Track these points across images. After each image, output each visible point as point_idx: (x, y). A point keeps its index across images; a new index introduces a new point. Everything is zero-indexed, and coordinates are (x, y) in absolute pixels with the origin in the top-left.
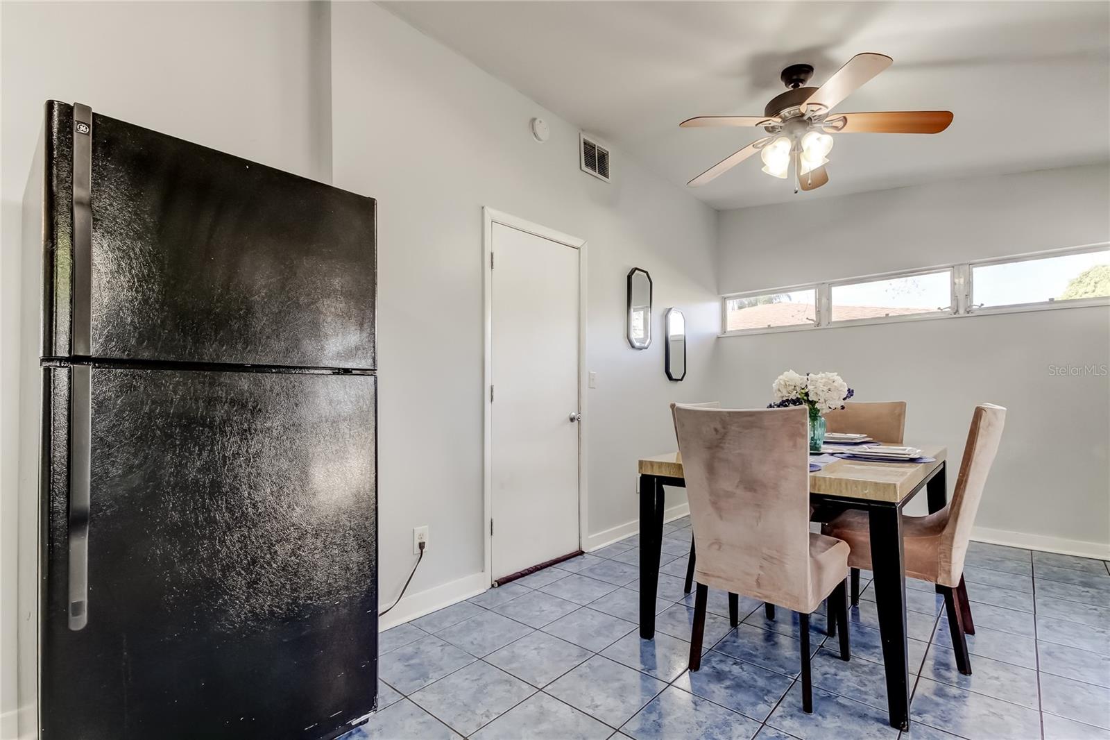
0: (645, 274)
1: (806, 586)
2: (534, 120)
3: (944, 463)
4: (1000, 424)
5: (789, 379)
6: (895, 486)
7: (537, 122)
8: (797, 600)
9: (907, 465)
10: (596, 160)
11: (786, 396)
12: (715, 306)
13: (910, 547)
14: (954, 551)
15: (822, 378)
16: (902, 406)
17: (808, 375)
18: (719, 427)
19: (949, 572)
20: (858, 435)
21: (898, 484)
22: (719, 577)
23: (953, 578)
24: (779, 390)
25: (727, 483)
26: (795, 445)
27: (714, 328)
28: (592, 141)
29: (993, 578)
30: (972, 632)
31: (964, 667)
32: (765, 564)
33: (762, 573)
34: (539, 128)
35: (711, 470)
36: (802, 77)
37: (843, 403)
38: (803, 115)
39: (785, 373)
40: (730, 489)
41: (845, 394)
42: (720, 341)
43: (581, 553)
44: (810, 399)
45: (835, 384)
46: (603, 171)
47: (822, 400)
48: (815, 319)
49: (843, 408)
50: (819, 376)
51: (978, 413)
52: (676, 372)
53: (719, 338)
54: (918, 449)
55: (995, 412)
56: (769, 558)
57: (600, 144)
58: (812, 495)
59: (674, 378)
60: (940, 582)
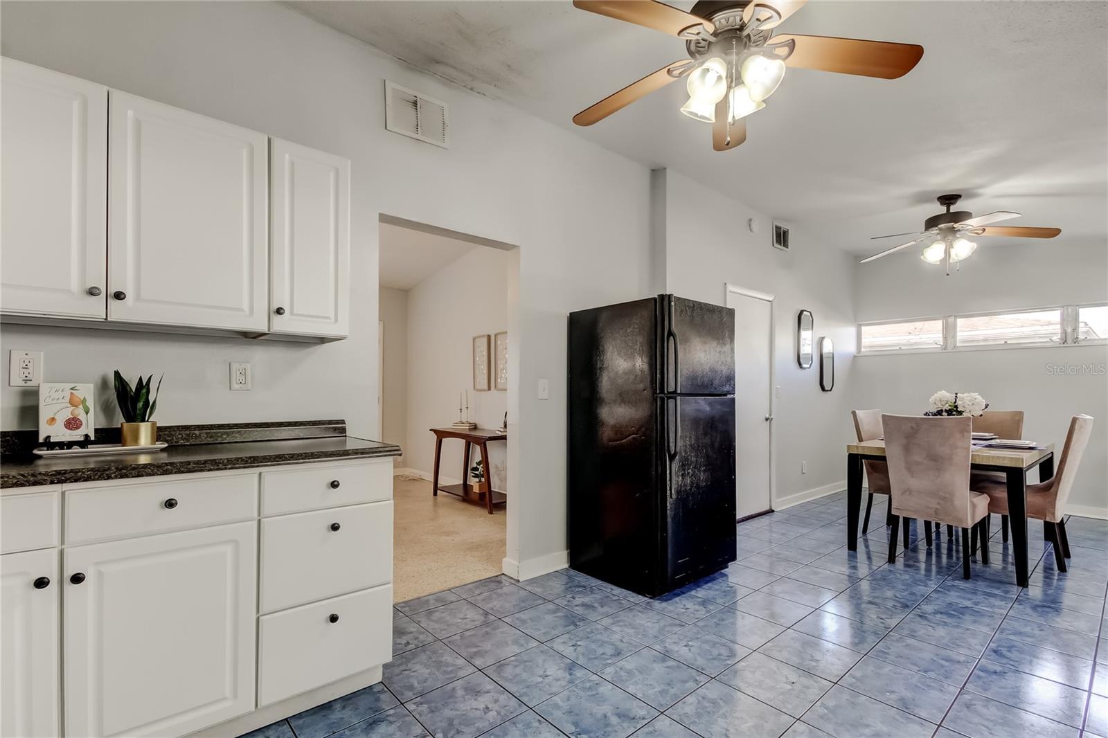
0: (809, 314)
1: (967, 514)
2: (751, 220)
3: (1052, 453)
4: (1089, 428)
5: (942, 397)
6: (1022, 459)
7: (753, 221)
8: (961, 521)
9: (1028, 451)
10: (781, 237)
11: (940, 407)
12: (852, 330)
13: (1030, 499)
14: (1057, 502)
15: (967, 397)
16: (1021, 414)
17: (956, 394)
18: (914, 426)
19: (1054, 514)
20: (987, 434)
21: (1025, 458)
22: (908, 510)
23: (1056, 517)
24: (935, 404)
25: (917, 457)
26: (963, 436)
27: (851, 348)
28: (779, 225)
29: (1088, 536)
30: (1069, 557)
31: (1063, 569)
32: (941, 502)
33: (938, 507)
34: (755, 226)
35: (907, 449)
36: (952, 201)
37: (981, 413)
38: (954, 228)
39: (939, 392)
40: (920, 460)
41: (984, 407)
42: (856, 359)
43: (771, 511)
44: (959, 409)
45: (977, 400)
46: (786, 245)
47: (968, 411)
48: (942, 344)
49: (981, 415)
50: (965, 395)
51: (1074, 421)
52: (827, 385)
53: (855, 356)
54: (1034, 441)
55: (1085, 420)
56: (945, 499)
57: (784, 226)
58: (972, 464)
59: (826, 389)
60: (1048, 519)
